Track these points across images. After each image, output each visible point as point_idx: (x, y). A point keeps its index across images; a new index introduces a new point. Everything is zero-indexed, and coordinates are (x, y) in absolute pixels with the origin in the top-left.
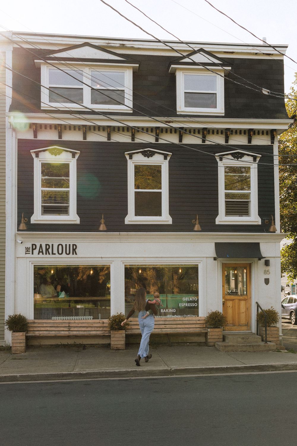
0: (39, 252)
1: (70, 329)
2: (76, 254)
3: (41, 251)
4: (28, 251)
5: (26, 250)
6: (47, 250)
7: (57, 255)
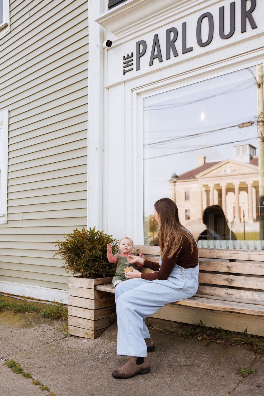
0: (153, 58)
1: (232, 281)
2: (254, 26)
3: (156, 53)
4: (129, 63)
5: (124, 63)
6: (171, 45)
7: (198, 50)
